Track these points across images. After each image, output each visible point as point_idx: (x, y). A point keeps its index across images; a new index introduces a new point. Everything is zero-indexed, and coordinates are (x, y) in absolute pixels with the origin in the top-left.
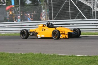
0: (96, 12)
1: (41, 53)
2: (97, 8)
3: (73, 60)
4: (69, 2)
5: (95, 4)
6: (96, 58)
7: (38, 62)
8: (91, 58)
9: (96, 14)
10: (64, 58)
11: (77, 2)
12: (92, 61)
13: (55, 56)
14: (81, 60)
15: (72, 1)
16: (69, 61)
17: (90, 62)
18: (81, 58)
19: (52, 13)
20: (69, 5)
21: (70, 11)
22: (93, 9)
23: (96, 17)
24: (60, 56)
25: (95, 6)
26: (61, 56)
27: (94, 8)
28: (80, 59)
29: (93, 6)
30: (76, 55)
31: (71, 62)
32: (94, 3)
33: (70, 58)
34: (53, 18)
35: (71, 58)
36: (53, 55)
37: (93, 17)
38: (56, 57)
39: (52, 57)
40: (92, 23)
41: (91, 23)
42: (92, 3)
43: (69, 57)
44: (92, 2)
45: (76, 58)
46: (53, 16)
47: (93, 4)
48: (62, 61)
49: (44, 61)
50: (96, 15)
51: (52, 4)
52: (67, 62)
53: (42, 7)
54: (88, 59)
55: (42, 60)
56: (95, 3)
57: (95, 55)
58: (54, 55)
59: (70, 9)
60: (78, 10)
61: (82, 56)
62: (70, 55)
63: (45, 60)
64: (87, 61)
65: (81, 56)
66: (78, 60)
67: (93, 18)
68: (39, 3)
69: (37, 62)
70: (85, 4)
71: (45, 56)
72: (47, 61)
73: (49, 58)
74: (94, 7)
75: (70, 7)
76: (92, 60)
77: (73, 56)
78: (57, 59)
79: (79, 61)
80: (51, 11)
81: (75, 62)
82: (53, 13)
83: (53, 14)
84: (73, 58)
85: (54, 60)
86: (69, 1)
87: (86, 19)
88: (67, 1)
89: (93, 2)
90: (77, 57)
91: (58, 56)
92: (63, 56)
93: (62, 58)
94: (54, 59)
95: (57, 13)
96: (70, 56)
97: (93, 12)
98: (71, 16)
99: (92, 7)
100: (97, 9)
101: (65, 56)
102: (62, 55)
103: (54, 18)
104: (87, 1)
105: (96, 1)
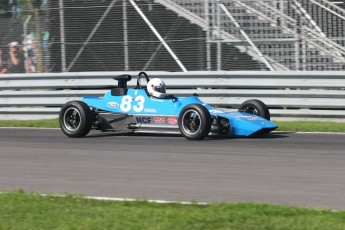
0: (219, 48)
1: (22, 191)
2: (223, 31)
3: (141, 217)
4: (125, 8)
5: (219, 18)
6: (224, 211)
7: (13, 221)
8: (204, 209)
9: (219, 52)
10: (107, 208)
11: (150, 8)
12: (207, 223)
13: (74, 201)
14: (170, 217)
15: (133, 3)
16: (125, 222)
17: (202, 224)
18: (169, 211)
19: (63, 47)
20: (125, 17)
21: (126, 42)
22: (208, 33)
23: (219, 65)
24: (94, 202)
25: (219, 23)
26: (97, 200)
27: (215, 33)
28: (164, 213)
29: (211, 25)
30: (150, 201)
31: (131, 224)
32: (213, 15)
33: (130, 211)
34: (64, 64)
35: (133, 209)
36: (66, 198)
37: (209, 64)
38: (77, 207)
39: (62, 206)
40: (206, 87)
41: (201, 87)
42: (207, 13)
43: (126, 208)
44: (207, 11)
45: (150, 209)
46: (63, 55)
47: (211, 18)
48: (99, 218)
49: (35, 218)
50: (219, 57)
51: (61, 13)
52: (116, 225)
53: (25, 25)
54: (192, 215)
55: (28, 214)
56: (218, 14)
57: (220, 202)
58: (70, 197)
59: (125, 32)
60: (156, 39)
61: (173, 205)
62: (128, 200)
63: (37, 215)
64: (190, 223)
65: (170, 204)
66: (159, 218)
67: (209, 67)
68: (14, 8)
69: (10, 224)
70: (182, 18)
71: (38, 202)
72: (45, 218)
73: (54, 208)
74: (214, 27)
75: (128, 25)
76: (208, 219)
77: (138, 204)
78: (82, 214)
79: (162, 221)
80: (58, 39)
81: (146, 224)
82: (66, 46)
83: (63, 51)
84: (140, 210)
85: (72, 217)
86: (124, 4)
87: (185, 72)
88: (116, 3)
89: (210, 11)
90: (153, 205)
91: (86, 201)
92: (103, 203)
93: (100, 209)
94: (71, 213)
95: (81, 46)
96: (127, 204)
97: (208, 47)
98: (130, 60)
99: (206, 28)
100: (223, 37)
101: (110, 202)
102: (99, 198)
103: (68, 65)
104: (188, 7)
105: (222, 6)
